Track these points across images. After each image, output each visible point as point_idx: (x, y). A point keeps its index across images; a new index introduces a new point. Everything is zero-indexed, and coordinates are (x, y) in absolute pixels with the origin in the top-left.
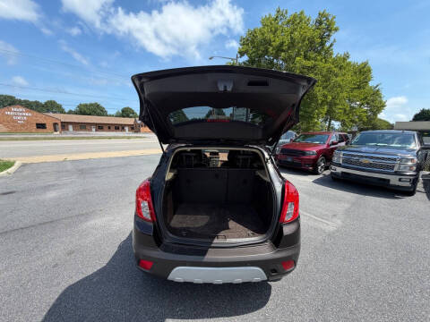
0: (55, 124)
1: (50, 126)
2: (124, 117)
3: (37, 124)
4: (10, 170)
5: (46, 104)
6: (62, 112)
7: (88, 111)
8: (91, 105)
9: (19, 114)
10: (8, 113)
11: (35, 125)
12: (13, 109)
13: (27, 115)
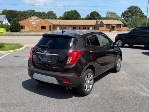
0: (50, 26)
1: (47, 28)
2: (91, 19)
3: (42, 27)
4: (21, 49)
5: (48, 13)
6: (56, 18)
7: (69, 17)
8: (72, 11)
9: (35, 21)
10: (30, 20)
11: (41, 27)
12: (32, 18)
13: (38, 21)
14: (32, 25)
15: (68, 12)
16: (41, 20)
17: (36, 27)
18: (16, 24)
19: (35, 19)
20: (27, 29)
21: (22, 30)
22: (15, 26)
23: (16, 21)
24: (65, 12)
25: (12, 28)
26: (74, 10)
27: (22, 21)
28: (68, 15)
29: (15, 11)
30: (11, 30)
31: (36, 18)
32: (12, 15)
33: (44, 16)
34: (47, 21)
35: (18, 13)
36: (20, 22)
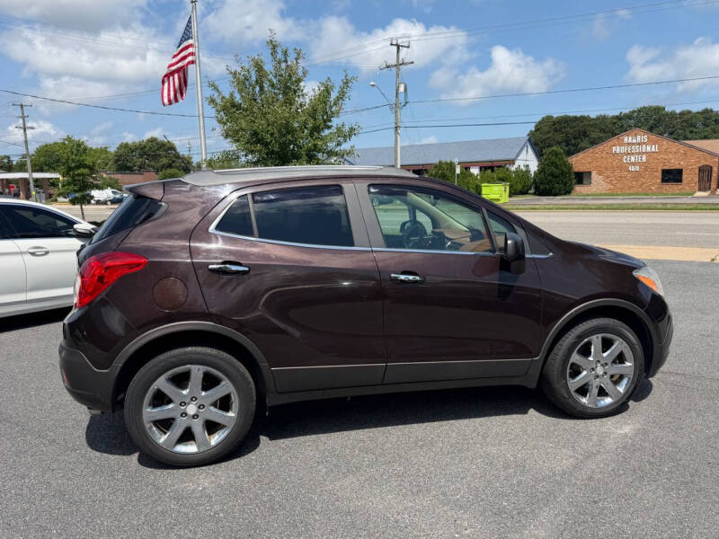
1: (690, 176)
3: (665, 172)
9: (636, 149)
10: (616, 149)
11: (659, 175)
12: (626, 140)
13: (649, 148)
14: (623, 167)
16: (666, 143)
17: (637, 176)
18: (556, 167)
19: (639, 144)
20: (598, 182)
21: (578, 188)
22: (552, 175)
23: (556, 154)
25: (541, 183)
27: (581, 155)
29: (583, 118)
30: (536, 188)
31: (642, 137)
32: (567, 133)
33: (705, 125)
34: (691, 146)
35: (591, 126)
36: (574, 159)
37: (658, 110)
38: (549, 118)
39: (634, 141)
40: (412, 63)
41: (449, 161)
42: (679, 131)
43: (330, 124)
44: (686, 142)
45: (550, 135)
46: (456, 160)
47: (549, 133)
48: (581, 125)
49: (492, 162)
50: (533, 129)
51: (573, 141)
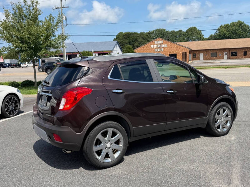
1: (179, 56)
3: (170, 55)
7: (227, 34)
9: (159, 46)
10: (152, 46)
12: (155, 42)
13: (164, 46)
15: (227, 26)
16: (170, 44)
19: (160, 44)
24: (221, 27)
26: (239, 22)
27: (139, 49)
28: (226, 32)
29: (135, 33)
31: (161, 41)
32: (129, 40)
33: (180, 36)
34: (179, 45)
35: (138, 36)
36: (136, 50)
37: (163, 30)
38: (121, 33)
39: (158, 43)
40: (68, 7)
41: (87, 51)
42: (171, 39)
43: (54, 34)
44: (177, 43)
45: (123, 40)
46: (93, 51)
47: (122, 39)
48: (135, 36)
49: (103, 51)
50: (116, 38)
51: (132, 43)
